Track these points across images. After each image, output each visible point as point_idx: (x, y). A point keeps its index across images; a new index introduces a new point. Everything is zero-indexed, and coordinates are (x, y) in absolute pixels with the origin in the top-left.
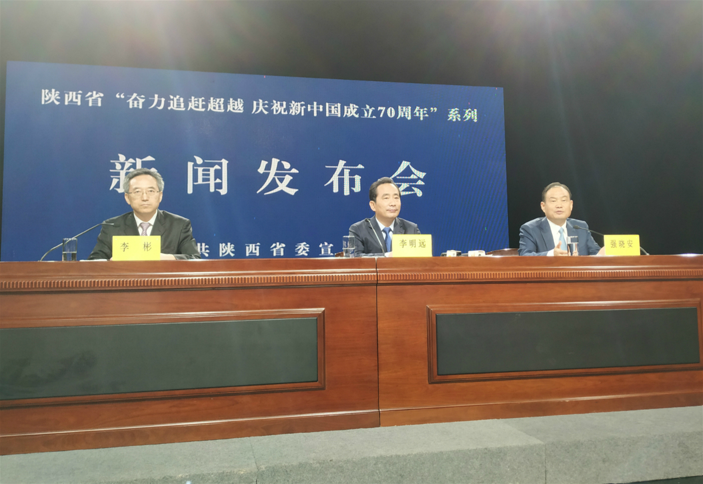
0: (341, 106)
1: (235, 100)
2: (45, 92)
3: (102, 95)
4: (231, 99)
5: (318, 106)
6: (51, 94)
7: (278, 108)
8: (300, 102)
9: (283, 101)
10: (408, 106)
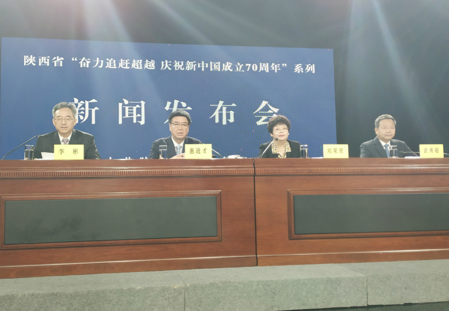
0: (220, 64)
1: (149, 61)
2: (26, 57)
3: (63, 59)
4: (147, 60)
5: (205, 64)
6: (30, 58)
7: (178, 65)
8: (193, 61)
9: (181, 61)
10: (266, 63)
